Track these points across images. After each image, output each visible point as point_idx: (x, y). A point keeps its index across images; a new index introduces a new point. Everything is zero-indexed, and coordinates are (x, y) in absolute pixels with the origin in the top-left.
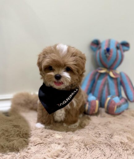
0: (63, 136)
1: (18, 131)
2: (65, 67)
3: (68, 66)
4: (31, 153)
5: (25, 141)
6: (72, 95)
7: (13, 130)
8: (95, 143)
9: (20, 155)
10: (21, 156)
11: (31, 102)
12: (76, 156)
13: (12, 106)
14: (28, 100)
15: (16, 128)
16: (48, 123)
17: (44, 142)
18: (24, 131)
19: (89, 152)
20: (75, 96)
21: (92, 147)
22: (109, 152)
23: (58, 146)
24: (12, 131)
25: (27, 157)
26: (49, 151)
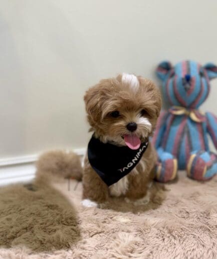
0: (130, 219)
1: (57, 214)
2: (141, 110)
3: (146, 107)
4: (90, 249)
5: (73, 229)
6: (140, 153)
7: (49, 214)
8: (184, 227)
9: (74, 253)
10: (75, 255)
11: (67, 166)
12: (160, 249)
13: (37, 174)
14: (63, 163)
15: (51, 209)
16: (102, 200)
17: (104, 230)
18: (67, 214)
19: (178, 242)
20: (144, 154)
21: (181, 233)
22: (209, 240)
23: (128, 236)
24: (47, 214)
25: (86, 257)
26: (118, 245)
